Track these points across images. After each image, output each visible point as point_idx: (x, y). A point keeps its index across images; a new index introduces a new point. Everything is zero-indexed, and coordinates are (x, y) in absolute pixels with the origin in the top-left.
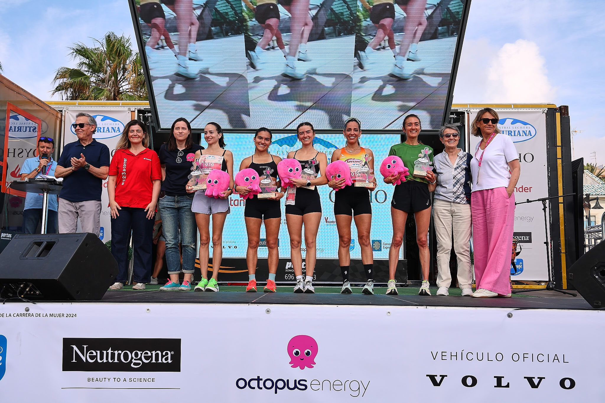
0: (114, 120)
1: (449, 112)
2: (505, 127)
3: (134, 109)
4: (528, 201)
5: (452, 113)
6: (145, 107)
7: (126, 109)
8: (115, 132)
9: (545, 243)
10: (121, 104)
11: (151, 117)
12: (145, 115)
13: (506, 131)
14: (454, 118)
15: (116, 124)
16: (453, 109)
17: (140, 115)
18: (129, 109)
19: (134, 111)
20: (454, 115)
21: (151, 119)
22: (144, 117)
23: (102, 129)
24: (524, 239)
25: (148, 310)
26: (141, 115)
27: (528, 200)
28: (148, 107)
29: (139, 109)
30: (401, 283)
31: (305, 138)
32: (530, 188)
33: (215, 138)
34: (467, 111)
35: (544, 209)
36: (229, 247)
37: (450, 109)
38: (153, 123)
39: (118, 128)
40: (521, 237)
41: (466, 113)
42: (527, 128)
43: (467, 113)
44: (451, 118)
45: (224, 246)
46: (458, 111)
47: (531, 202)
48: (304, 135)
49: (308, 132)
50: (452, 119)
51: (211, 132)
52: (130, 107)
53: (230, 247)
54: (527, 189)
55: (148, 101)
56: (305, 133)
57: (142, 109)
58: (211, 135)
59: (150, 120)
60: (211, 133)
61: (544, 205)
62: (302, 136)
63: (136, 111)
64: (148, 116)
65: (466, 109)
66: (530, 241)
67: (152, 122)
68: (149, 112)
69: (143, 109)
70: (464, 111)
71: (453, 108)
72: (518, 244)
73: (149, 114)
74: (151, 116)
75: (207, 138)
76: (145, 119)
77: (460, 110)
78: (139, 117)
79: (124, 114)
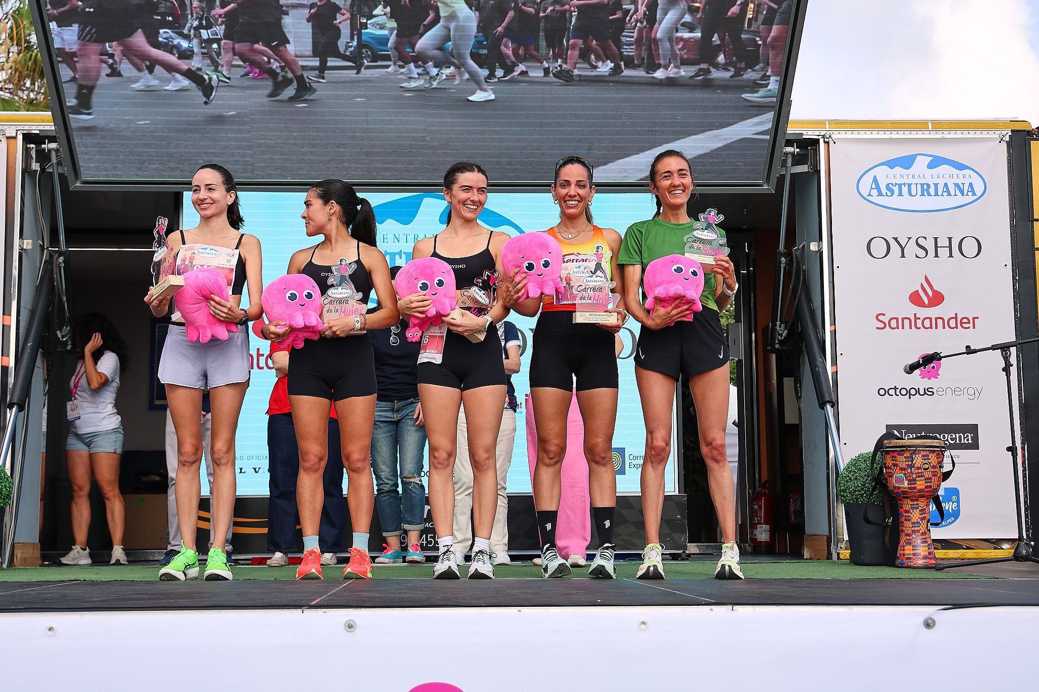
1: (781, 140)
3: (15, 132)
4: (969, 351)
5: (789, 143)
6: (41, 128)
9: (1009, 449)
11: (57, 151)
12: (43, 146)
14: (793, 154)
16: (792, 132)
17: (28, 146)
19: (15, 138)
20: (792, 146)
21: (57, 156)
22: (40, 152)
24: (960, 440)
25: (50, 629)
26: (33, 146)
27: (968, 347)
28: (50, 127)
29: (25, 132)
30: (673, 552)
32: (974, 318)
33: (219, 201)
34: (823, 136)
35: (1007, 369)
36: (255, 469)
37: (785, 133)
38: (62, 166)
40: (954, 437)
41: (821, 141)
42: (964, 178)
43: (825, 142)
44: (786, 154)
45: (241, 469)
46: (804, 137)
47: (975, 351)
48: (473, 194)
50: (789, 156)
51: (210, 187)
52: (5, 127)
53: (257, 470)
54: (967, 321)
55: (50, 113)
56: (475, 191)
57: (34, 132)
58: (211, 195)
59: (54, 160)
60: (210, 189)
61: (1006, 359)
63: (20, 137)
64: (50, 150)
65: (823, 133)
66: (975, 446)
67: (59, 163)
68: (52, 139)
69: (38, 132)
70: (816, 137)
71: (791, 130)
72: (947, 453)
73: (53, 145)
75: (199, 202)
76: (43, 157)
77: (809, 134)
78: (26, 151)
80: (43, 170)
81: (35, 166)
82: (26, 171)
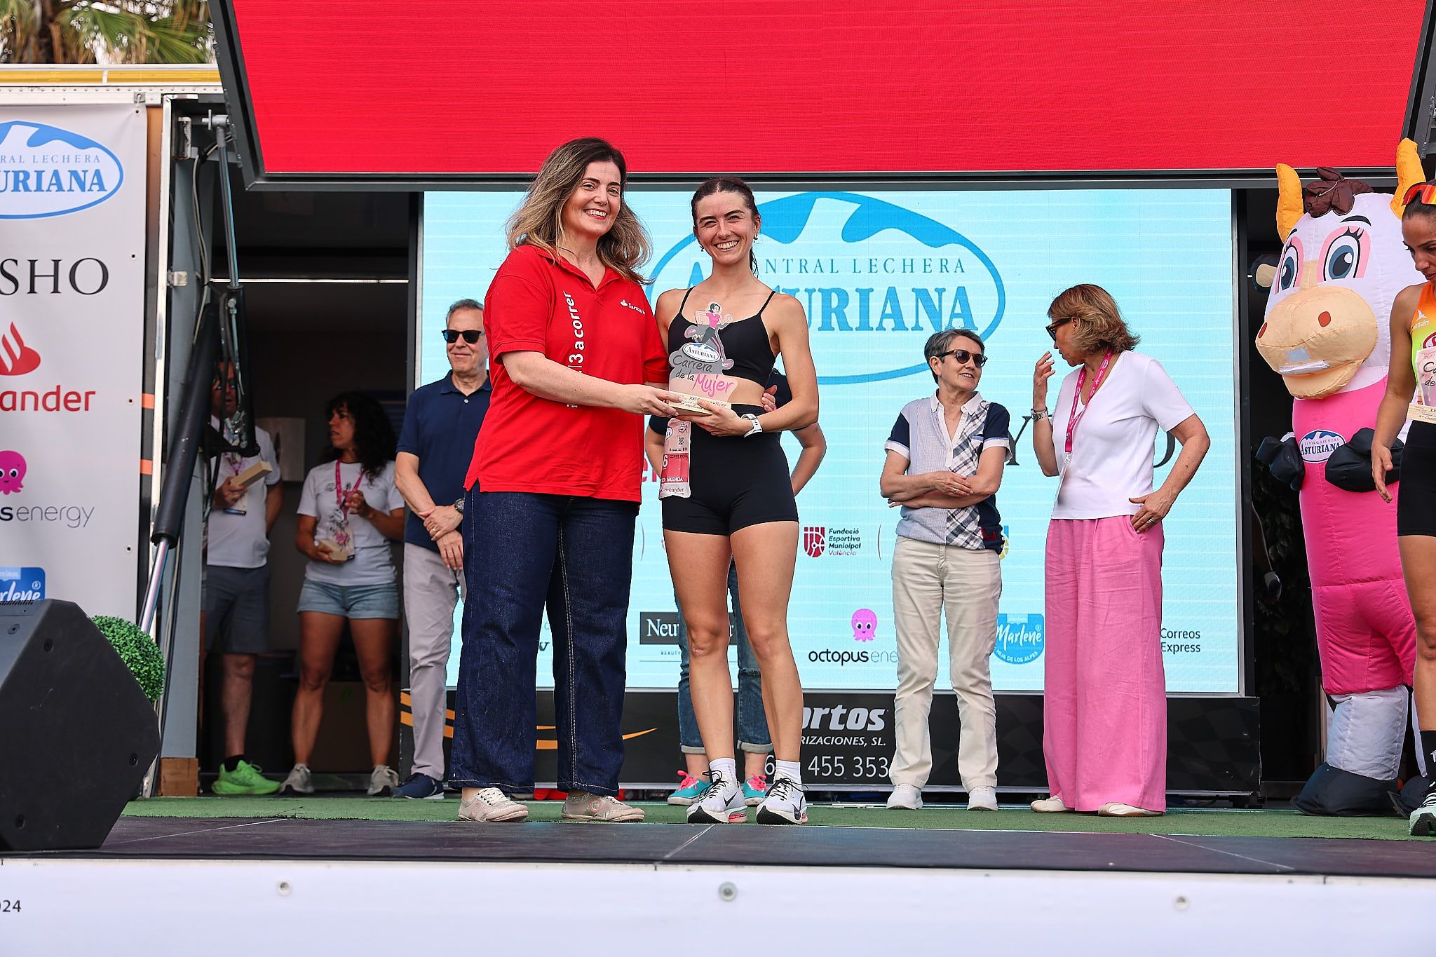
0: (81, 143)
3: (160, 97)
6: (202, 91)
7: (126, 96)
8: (83, 191)
10: (105, 79)
11: (226, 128)
12: (204, 120)
15: (88, 159)
17: (180, 119)
18: (139, 98)
19: (160, 107)
21: (226, 136)
22: (199, 130)
23: (33, 177)
26: (187, 119)
28: (215, 88)
29: (176, 97)
31: (724, 239)
38: (233, 150)
39: (97, 173)
48: (719, 227)
49: (731, 216)
52: (144, 90)
56: (722, 221)
57: (189, 97)
59: (221, 143)
62: (708, 232)
63: (167, 106)
64: (214, 127)
67: (230, 147)
68: (219, 109)
69: (196, 97)
73: (220, 119)
74: (228, 126)
76: (204, 137)
78: (177, 128)
79: (118, 118)
80: (203, 158)
81: (191, 152)
82: (177, 159)
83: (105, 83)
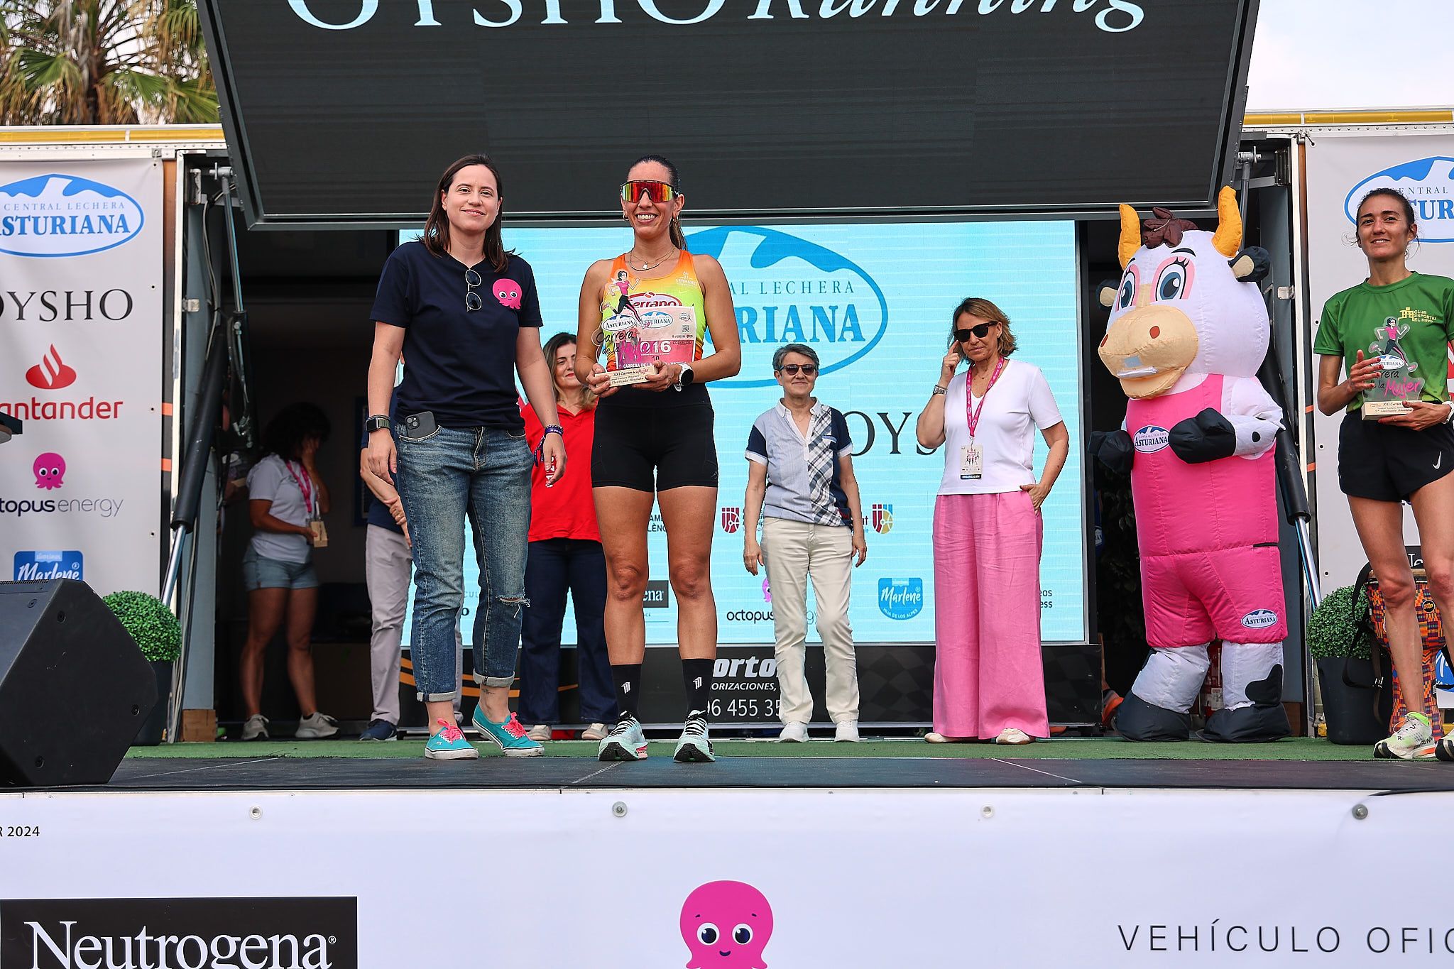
0: (108, 192)
1: (1233, 143)
2: (1428, 191)
3: (174, 152)
5: (1246, 145)
6: (208, 147)
7: (145, 152)
8: (110, 232)
10: (127, 138)
11: (230, 177)
13: (1433, 202)
14: (1251, 162)
15: (114, 205)
16: (1251, 130)
17: (191, 171)
18: (157, 153)
19: (174, 160)
20: (1251, 150)
22: (207, 179)
23: (68, 222)
25: (255, 811)
26: (197, 171)
29: (187, 152)
30: (1082, 724)
34: (1297, 135)
37: (1240, 133)
38: (236, 197)
39: (122, 217)
41: (1294, 142)
43: (1299, 144)
44: (1242, 162)
46: (1268, 136)
50: (1247, 165)
52: (160, 146)
57: (199, 152)
59: (226, 190)
63: (180, 160)
64: (220, 177)
65: (1296, 131)
67: (233, 194)
68: (224, 162)
69: (204, 152)
70: (1286, 137)
71: (1247, 128)
73: (225, 170)
74: (231, 176)
76: (212, 186)
77: (1275, 132)
78: (189, 178)
79: (139, 171)
80: (211, 203)
81: (201, 198)
82: (189, 205)
83: (127, 140)
